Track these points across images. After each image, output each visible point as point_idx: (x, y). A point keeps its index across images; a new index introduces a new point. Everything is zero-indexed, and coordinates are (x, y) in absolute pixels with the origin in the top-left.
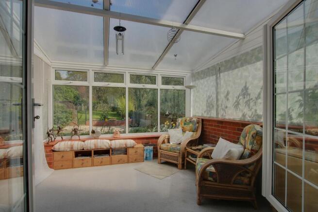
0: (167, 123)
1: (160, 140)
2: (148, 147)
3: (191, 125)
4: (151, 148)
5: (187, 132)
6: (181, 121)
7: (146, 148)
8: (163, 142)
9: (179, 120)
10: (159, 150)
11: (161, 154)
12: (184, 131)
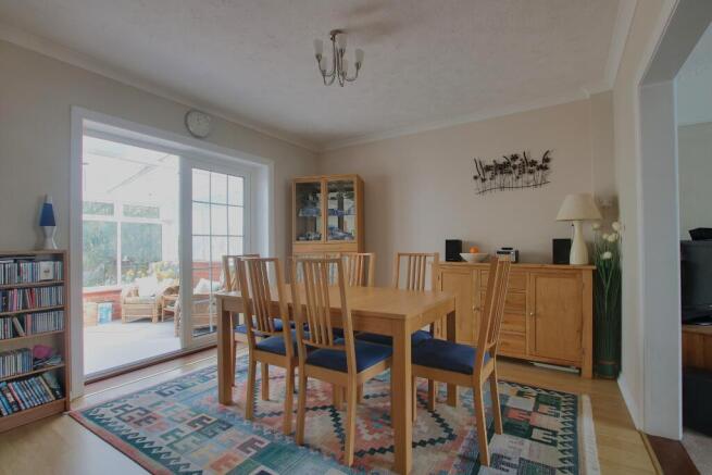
0: (131, 272)
1: (124, 294)
2: (103, 305)
3: (170, 270)
4: (110, 305)
5: (165, 280)
6: (156, 267)
7: (100, 305)
8: (129, 295)
9: (153, 265)
10: (122, 305)
11: (127, 310)
12: (160, 279)
